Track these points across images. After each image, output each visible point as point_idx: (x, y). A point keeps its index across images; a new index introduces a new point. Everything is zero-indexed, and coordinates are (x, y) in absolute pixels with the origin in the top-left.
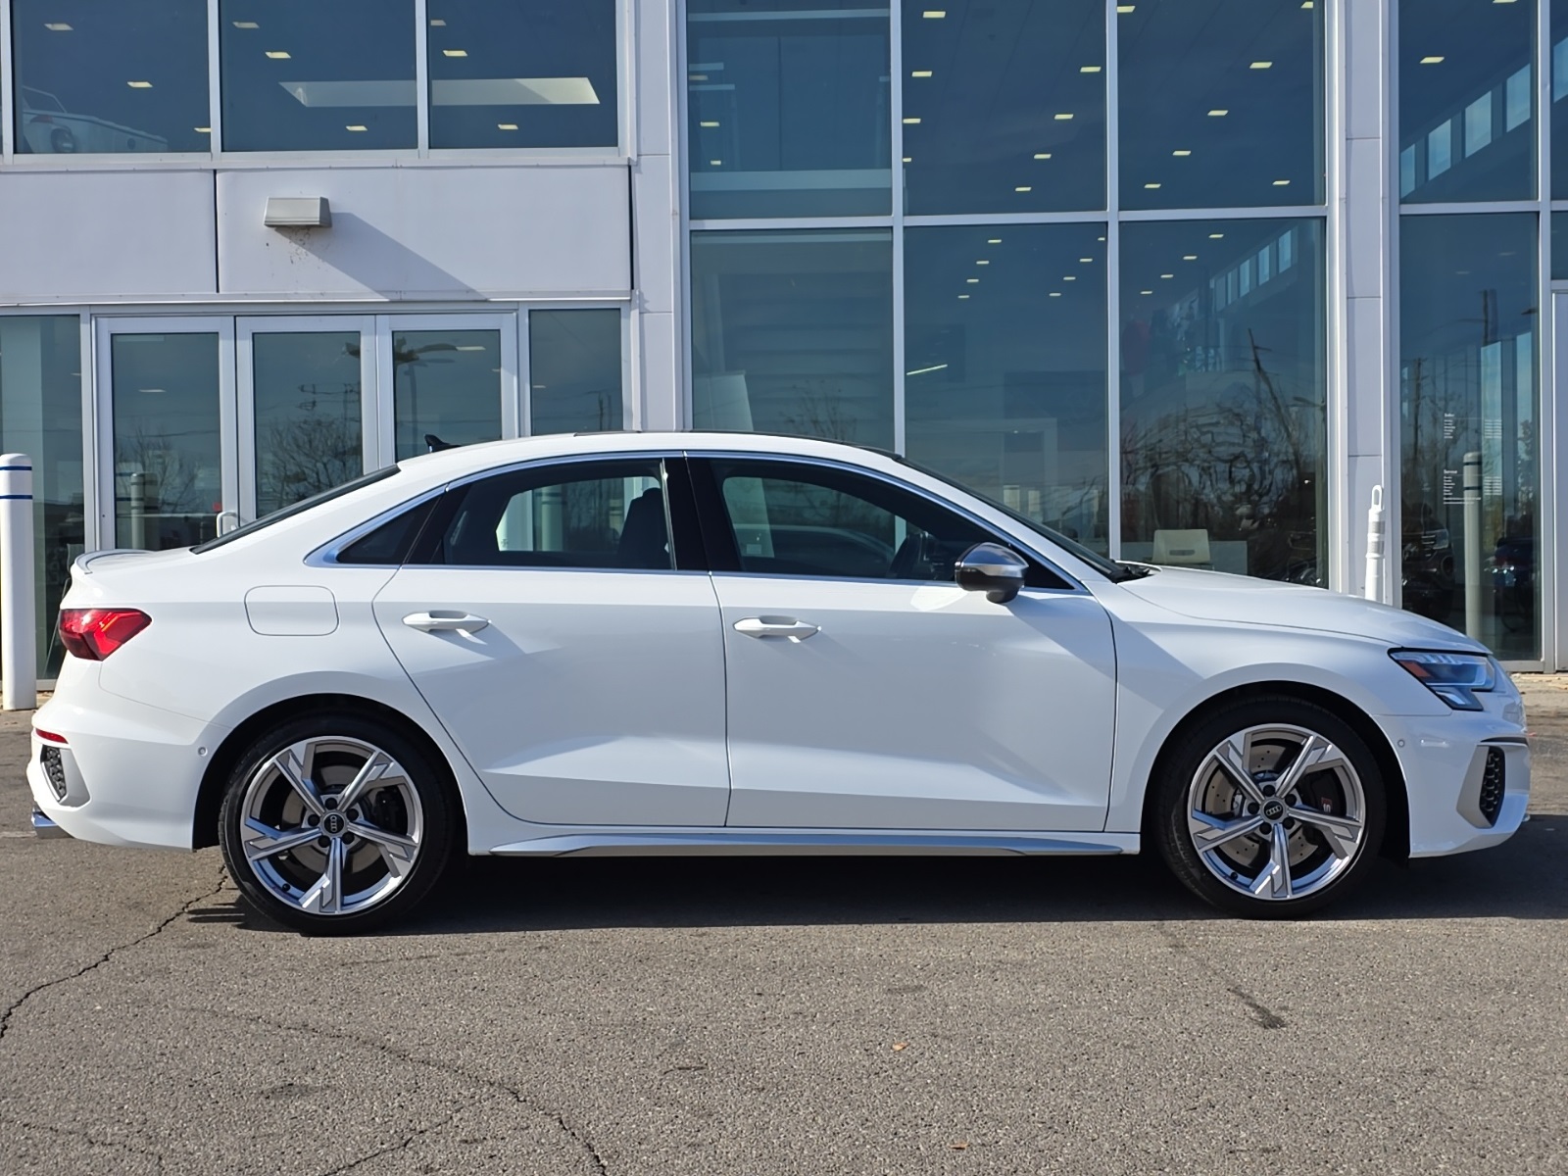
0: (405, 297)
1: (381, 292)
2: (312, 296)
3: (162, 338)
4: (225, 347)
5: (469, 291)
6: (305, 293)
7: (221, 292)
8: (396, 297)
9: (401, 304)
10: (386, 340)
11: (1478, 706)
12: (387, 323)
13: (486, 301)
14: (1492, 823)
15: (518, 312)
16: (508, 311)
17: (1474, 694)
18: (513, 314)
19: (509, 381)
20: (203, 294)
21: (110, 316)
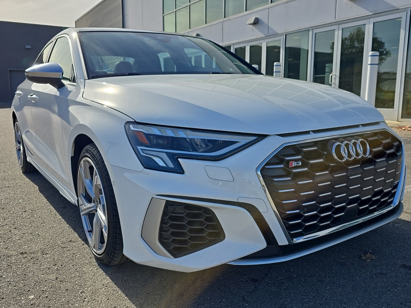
0: (377, 12)
1: (371, 12)
2: (355, 16)
3: (325, 33)
4: (336, 32)
5: (394, 7)
6: (353, 16)
7: (336, 19)
8: (375, 13)
9: (376, 14)
10: (372, 25)
11: (180, 170)
12: (372, 20)
13: (398, 9)
14: (175, 256)
15: (408, 11)
16: (405, 11)
17: (180, 160)
18: (406, 12)
19: (402, 32)
20: (332, 20)
21: (315, 29)
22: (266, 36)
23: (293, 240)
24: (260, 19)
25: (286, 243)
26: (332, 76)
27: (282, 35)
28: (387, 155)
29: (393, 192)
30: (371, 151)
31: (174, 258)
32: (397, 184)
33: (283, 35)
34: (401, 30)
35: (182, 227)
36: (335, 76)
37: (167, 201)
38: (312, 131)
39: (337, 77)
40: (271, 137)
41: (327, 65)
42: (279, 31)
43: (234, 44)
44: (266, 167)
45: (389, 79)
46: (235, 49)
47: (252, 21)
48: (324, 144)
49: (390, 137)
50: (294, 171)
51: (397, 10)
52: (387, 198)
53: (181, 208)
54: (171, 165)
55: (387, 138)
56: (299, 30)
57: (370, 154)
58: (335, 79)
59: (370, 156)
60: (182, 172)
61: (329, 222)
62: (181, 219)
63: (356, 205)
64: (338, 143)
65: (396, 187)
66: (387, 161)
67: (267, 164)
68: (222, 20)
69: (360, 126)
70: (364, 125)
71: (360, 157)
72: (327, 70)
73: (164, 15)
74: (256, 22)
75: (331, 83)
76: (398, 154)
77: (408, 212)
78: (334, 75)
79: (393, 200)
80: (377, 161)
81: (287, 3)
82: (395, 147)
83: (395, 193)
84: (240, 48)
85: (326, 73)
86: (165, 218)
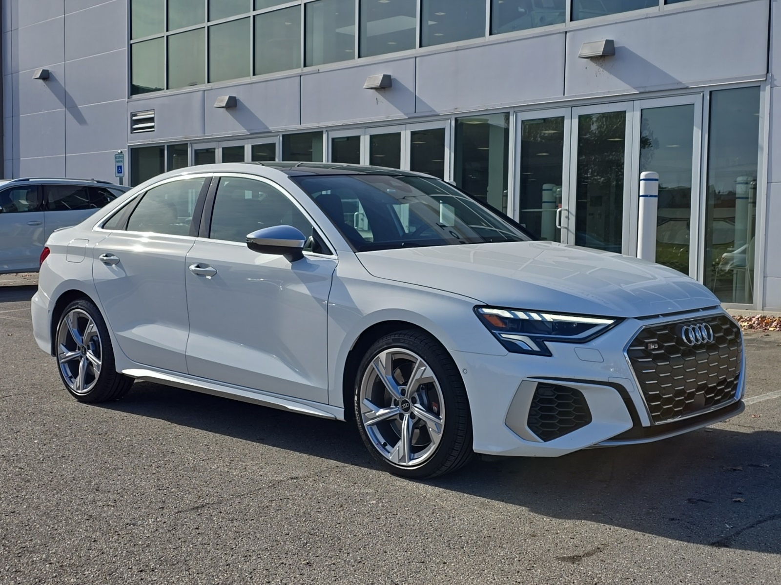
0: (647, 90)
1: (636, 88)
2: (604, 93)
4: (567, 122)
5: (679, 83)
6: (600, 92)
7: (565, 95)
8: (643, 90)
9: (644, 94)
10: (638, 114)
11: (546, 353)
12: (639, 105)
13: (687, 88)
14: (545, 440)
15: (704, 93)
16: (699, 93)
17: (546, 343)
18: (702, 94)
19: (697, 133)
20: (558, 97)
21: (521, 111)
22: (409, 118)
23: (654, 422)
24: (395, 79)
25: (649, 425)
26: (560, 212)
27: (448, 119)
28: (728, 341)
29: (735, 382)
30: (714, 336)
31: (543, 441)
32: (739, 375)
33: (450, 119)
34: (695, 128)
35: (551, 409)
36: (567, 212)
37: (539, 383)
38: (661, 315)
39: (571, 214)
40: (629, 321)
41: (545, 186)
42: (441, 110)
43: (330, 129)
44: (631, 348)
45: (671, 219)
46: (333, 139)
47: (377, 81)
48: (673, 328)
49: (729, 323)
50: (654, 352)
51: (684, 90)
52: (730, 389)
53: (551, 390)
54: (536, 348)
55: (726, 324)
56: (487, 110)
57: (713, 340)
58: (568, 217)
59: (714, 342)
60: (550, 355)
61: (682, 408)
62: (550, 401)
63: (703, 393)
64: (685, 327)
65: (737, 378)
66: (728, 347)
67: (631, 346)
68: (298, 71)
69: (701, 310)
70: (704, 309)
71: (699, 343)
72: (546, 196)
73: (132, 42)
74: (387, 85)
75: (559, 227)
76: (738, 341)
77: (745, 425)
78: (566, 210)
79: (735, 392)
80: (720, 346)
81: (457, 50)
82: (734, 334)
83: (737, 384)
84: (346, 139)
85: (544, 205)
86: (535, 401)
